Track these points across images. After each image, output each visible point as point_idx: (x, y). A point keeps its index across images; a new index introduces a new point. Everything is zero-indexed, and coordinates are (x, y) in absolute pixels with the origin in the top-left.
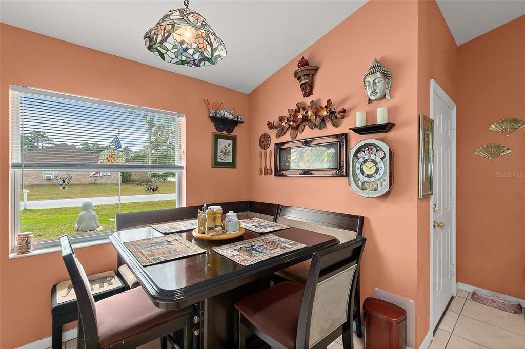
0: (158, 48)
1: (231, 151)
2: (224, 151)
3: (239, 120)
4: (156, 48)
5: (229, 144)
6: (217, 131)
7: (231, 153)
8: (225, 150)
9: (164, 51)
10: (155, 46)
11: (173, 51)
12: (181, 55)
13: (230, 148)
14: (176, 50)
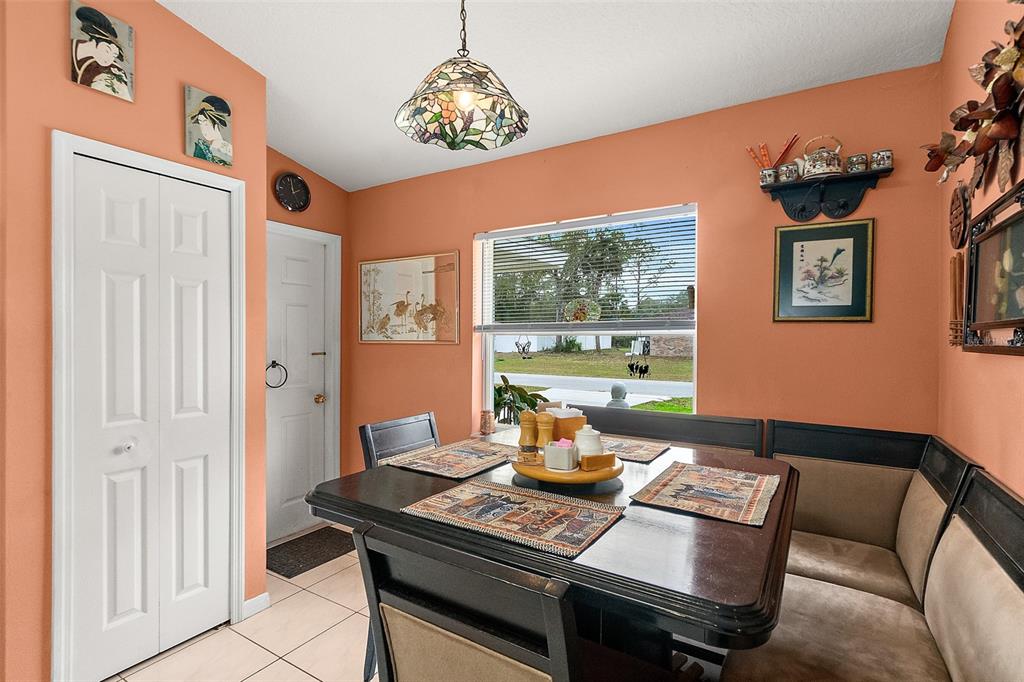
0: (466, 138)
1: (850, 271)
2: (818, 274)
3: (875, 166)
4: (463, 141)
5: (839, 252)
6: (791, 222)
7: (849, 277)
8: (823, 270)
9: (476, 138)
10: (458, 140)
11: (489, 128)
12: (501, 126)
13: (846, 262)
14: (492, 123)
